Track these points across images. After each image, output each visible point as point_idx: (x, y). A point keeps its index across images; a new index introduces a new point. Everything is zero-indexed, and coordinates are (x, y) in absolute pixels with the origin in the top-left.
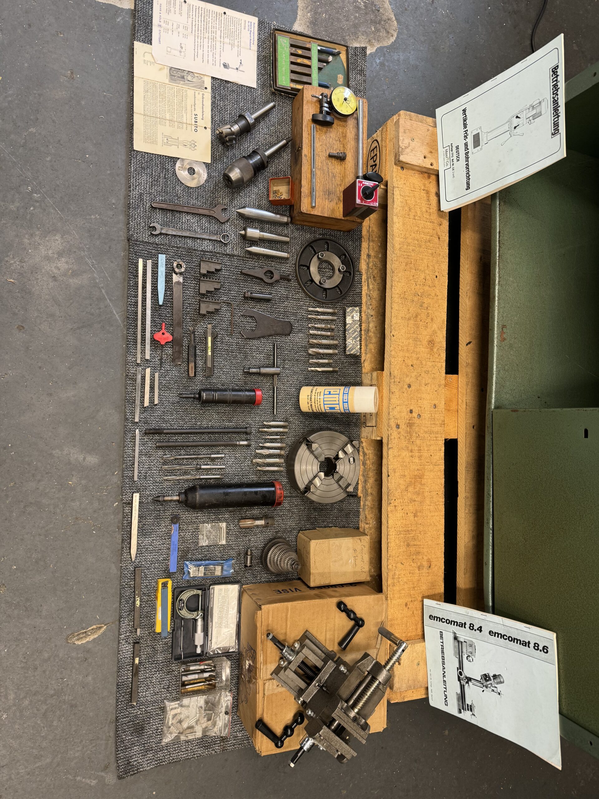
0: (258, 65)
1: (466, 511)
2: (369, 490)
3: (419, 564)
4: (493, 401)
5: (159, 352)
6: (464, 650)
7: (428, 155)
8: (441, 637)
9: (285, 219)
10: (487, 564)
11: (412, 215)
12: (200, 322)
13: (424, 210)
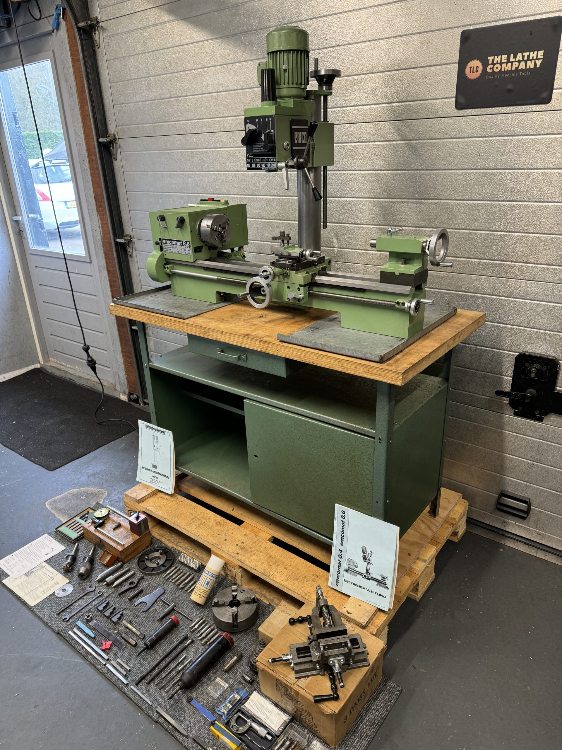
0: (60, 543)
1: (306, 546)
2: (271, 598)
3: (311, 580)
4: (249, 501)
5: (111, 653)
6: (352, 567)
7: (148, 490)
8: (347, 581)
9: (119, 564)
10: (319, 537)
11: (162, 506)
12: (119, 626)
13: (165, 501)
